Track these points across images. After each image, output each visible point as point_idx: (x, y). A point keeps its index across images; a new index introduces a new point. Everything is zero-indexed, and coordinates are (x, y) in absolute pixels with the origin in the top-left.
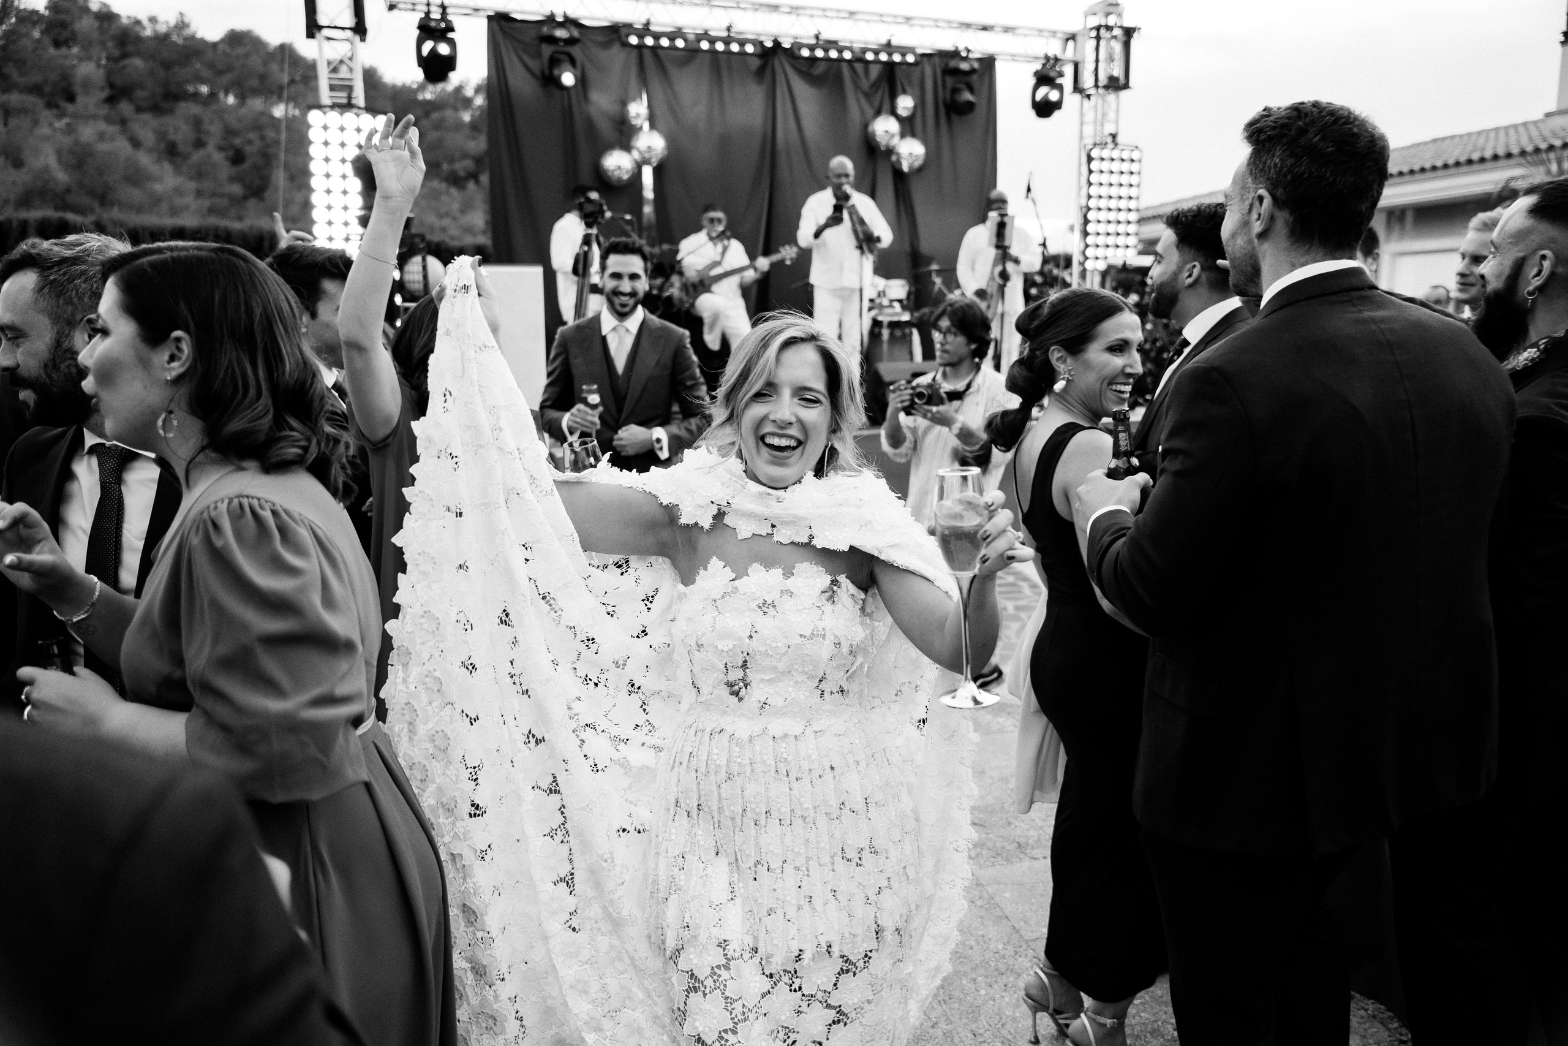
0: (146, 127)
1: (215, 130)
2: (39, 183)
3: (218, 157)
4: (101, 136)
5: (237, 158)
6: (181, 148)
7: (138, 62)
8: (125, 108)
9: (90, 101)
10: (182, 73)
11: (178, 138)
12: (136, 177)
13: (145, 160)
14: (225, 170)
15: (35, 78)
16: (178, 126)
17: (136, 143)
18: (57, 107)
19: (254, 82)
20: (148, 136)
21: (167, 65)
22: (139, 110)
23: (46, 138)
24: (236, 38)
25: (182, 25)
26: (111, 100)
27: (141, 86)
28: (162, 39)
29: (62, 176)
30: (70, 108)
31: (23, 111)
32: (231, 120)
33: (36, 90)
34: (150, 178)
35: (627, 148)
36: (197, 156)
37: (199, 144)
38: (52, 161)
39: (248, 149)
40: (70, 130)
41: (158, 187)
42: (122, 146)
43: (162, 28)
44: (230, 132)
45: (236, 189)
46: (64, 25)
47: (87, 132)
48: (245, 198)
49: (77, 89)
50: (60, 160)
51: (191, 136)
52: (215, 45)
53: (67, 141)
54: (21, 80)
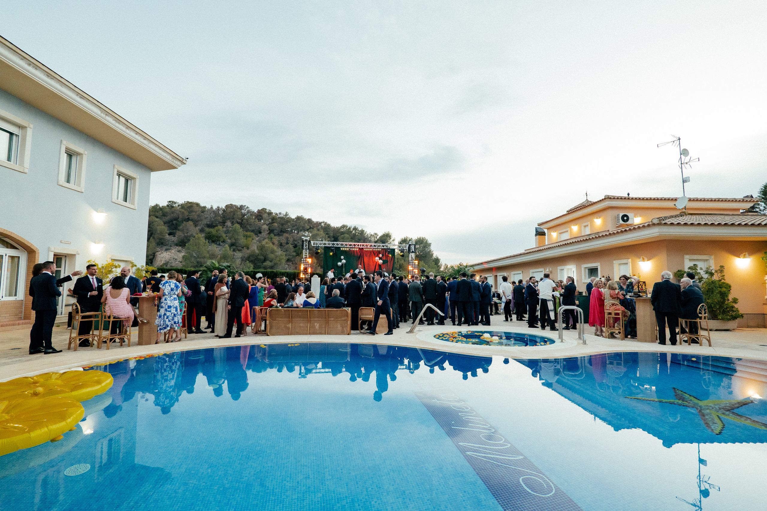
0: (276, 239)
1: (291, 240)
2: (252, 253)
3: (291, 246)
4: (267, 243)
5: (295, 246)
6: (283, 244)
7: (276, 224)
8: (272, 235)
9: (264, 234)
10: (285, 226)
11: (283, 242)
12: (273, 252)
13: (275, 248)
14: (293, 249)
15: (253, 228)
16: (283, 238)
17: (273, 244)
18: (257, 235)
19: (301, 228)
20: (276, 242)
21: (282, 225)
22: (275, 235)
23: (254, 243)
24: (298, 218)
25: (286, 215)
26: (269, 233)
27: (276, 230)
28: (282, 218)
29: (257, 251)
30: (260, 235)
31: (250, 237)
32: (295, 238)
33: (253, 231)
34: (276, 252)
35: (341, 262)
36: (287, 246)
37: (287, 243)
38: (256, 248)
39: (298, 244)
40: (260, 241)
41: (277, 254)
42: (271, 244)
43: (282, 216)
44: (294, 240)
45: (294, 254)
46: (260, 216)
47: (264, 243)
48: (296, 256)
49: (262, 231)
50: (257, 248)
51: (286, 242)
52: (294, 219)
53: (260, 244)
54: (250, 229)
